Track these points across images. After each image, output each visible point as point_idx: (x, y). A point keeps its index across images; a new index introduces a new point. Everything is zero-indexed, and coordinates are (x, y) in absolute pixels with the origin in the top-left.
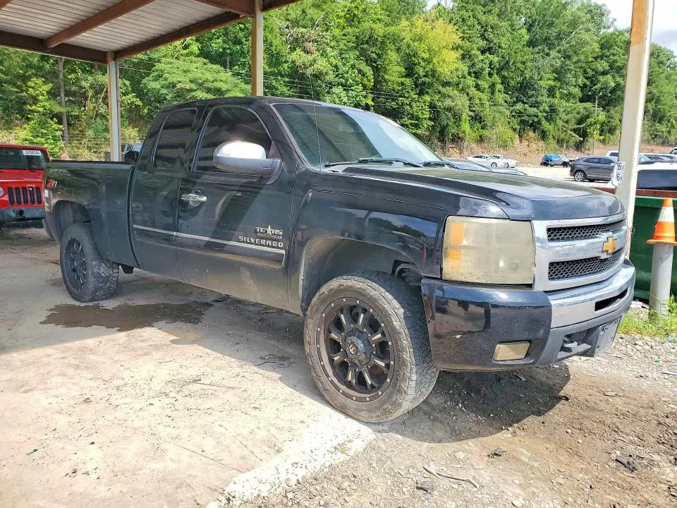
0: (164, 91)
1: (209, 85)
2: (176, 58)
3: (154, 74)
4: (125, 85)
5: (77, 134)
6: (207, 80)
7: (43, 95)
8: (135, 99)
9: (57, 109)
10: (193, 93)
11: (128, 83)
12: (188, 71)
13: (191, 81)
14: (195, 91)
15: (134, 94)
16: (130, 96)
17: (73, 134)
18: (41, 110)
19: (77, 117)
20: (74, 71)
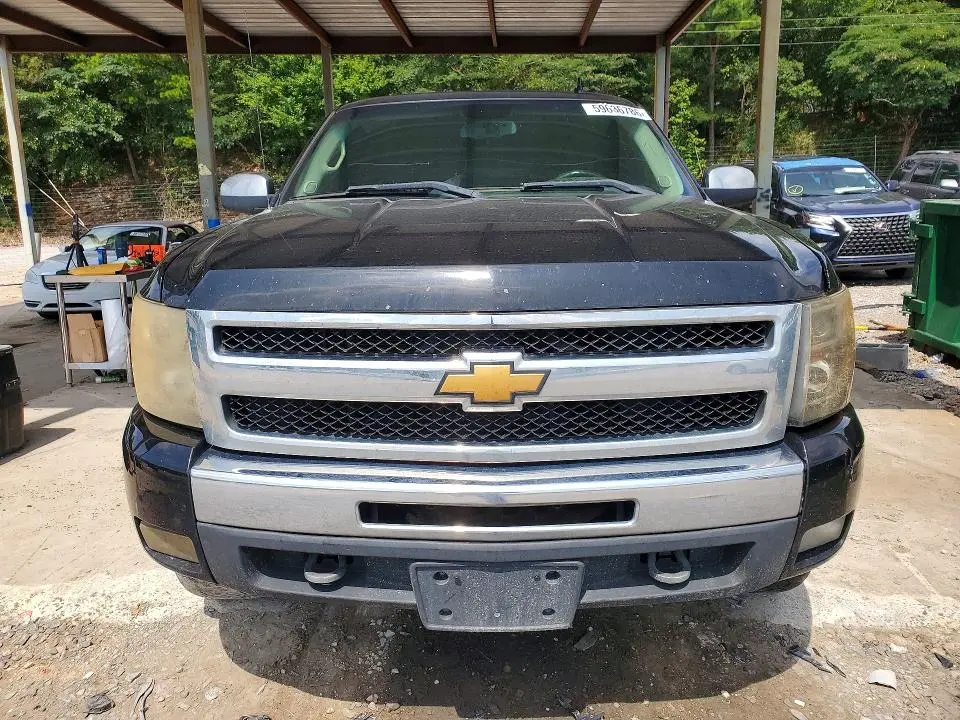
0: (854, 69)
1: (938, 46)
2: (889, 10)
3: (845, 44)
4: (796, 70)
5: (729, 148)
6: (935, 39)
7: (685, 101)
8: (810, 88)
9: (703, 116)
10: (905, 65)
11: (800, 66)
12: (903, 28)
13: (906, 45)
14: (909, 60)
15: (809, 81)
16: (805, 84)
17: (724, 149)
18: (680, 121)
19: (731, 125)
20: (730, 61)
